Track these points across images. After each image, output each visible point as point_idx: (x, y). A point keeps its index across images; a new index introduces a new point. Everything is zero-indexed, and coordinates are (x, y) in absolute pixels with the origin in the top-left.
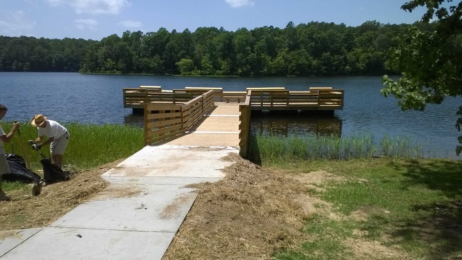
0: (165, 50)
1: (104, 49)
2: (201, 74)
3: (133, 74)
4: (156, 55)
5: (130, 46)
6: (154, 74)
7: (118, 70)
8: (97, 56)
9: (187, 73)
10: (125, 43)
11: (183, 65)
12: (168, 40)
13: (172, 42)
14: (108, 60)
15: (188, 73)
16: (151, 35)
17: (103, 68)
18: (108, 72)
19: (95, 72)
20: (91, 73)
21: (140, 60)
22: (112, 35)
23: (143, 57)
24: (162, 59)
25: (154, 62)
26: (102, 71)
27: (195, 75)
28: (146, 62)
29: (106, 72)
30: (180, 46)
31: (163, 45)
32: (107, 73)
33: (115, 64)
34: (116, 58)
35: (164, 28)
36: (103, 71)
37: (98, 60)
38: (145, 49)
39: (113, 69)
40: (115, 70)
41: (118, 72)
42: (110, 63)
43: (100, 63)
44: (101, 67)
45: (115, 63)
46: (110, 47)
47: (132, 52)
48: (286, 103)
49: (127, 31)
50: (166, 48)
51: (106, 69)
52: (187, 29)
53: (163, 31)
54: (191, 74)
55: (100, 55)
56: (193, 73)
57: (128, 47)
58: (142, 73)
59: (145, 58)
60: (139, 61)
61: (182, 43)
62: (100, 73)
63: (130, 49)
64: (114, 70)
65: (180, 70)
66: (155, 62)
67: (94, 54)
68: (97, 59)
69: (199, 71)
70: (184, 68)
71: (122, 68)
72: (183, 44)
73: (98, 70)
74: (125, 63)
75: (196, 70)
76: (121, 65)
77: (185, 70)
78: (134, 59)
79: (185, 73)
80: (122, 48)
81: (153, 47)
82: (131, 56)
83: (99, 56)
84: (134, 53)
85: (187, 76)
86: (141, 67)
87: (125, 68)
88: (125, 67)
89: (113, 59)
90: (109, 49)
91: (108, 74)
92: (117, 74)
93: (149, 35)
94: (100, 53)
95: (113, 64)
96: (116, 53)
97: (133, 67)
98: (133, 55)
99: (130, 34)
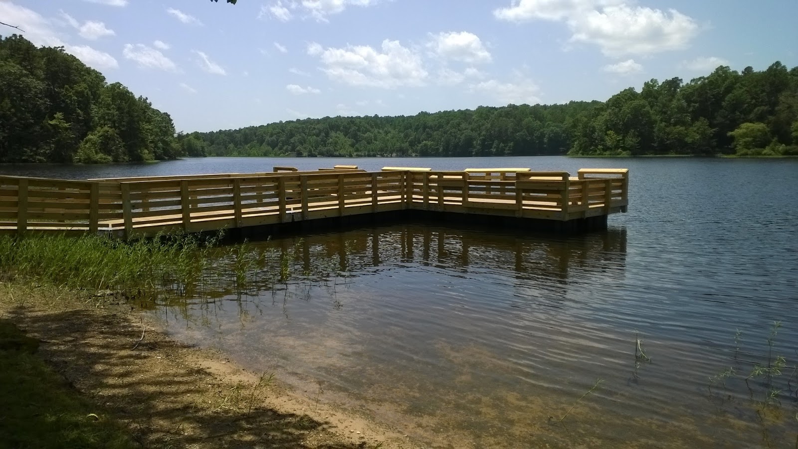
0: (721, 107)
1: (605, 115)
2: (786, 153)
3: (651, 156)
4: (702, 118)
5: (652, 107)
6: (693, 155)
7: (624, 149)
8: (594, 127)
9: (749, 152)
10: (642, 102)
11: (745, 135)
12: (729, 90)
13: (737, 92)
14: (609, 132)
15: (753, 150)
16: (699, 83)
17: (600, 147)
18: (608, 153)
19: (588, 154)
20: (581, 156)
21: (668, 130)
22: (625, 90)
23: (675, 125)
24: (711, 126)
25: (695, 132)
26: (598, 152)
27: (770, 155)
28: (679, 133)
29: (605, 153)
30: (755, 99)
31: (718, 100)
32: (605, 155)
33: (621, 140)
34: (622, 128)
35: (726, 67)
36: (599, 152)
37: (595, 134)
38: (681, 110)
39: (617, 147)
40: (620, 150)
41: (624, 152)
42: (611, 138)
43: (596, 139)
44: (596, 146)
45: (621, 138)
46: (617, 110)
47: (654, 117)
49: (652, 81)
50: (723, 104)
51: (606, 149)
52: (778, 63)
53: (722, 74)
54: (759, 154)
55: (598, 125)
56: (767, 150)
57: (648, 108)
58: (668, 154)
59: (678, 126)
60: (665, 133)
61: (763, 91)
62: (595, 155)
63: (651, 112)
64: (618, 150)
65: (736, 147)
66: (698, 133)
67: (590, 124)
68: (593, 131)
69: (782, 147)
70: (745, 142)
71: (632, 146)
72: (765, 94)
73: (591, 150)
74: (638, 136)
75: (775, 145)
76: (631, 140)
77: (747, 146)
78: (655, 130)
79: (745, 151)
80: (637, 112)
81: (697, 105)
82: (651, 123)
83: (597, 127)
84: (658, 118)
85: (751, 158)
86: (668, 142)
87: (637, 146)
88: (637, 143)
89: (617, 132)
90: (615, 114)
91: (606, 156)
92: (623, 156)
93: (696, 83)
94: (598, 123)
95: (618, 139)
96: (625, 121)
97: (653, 144)
98: (656, 121)
99: (658, 84)
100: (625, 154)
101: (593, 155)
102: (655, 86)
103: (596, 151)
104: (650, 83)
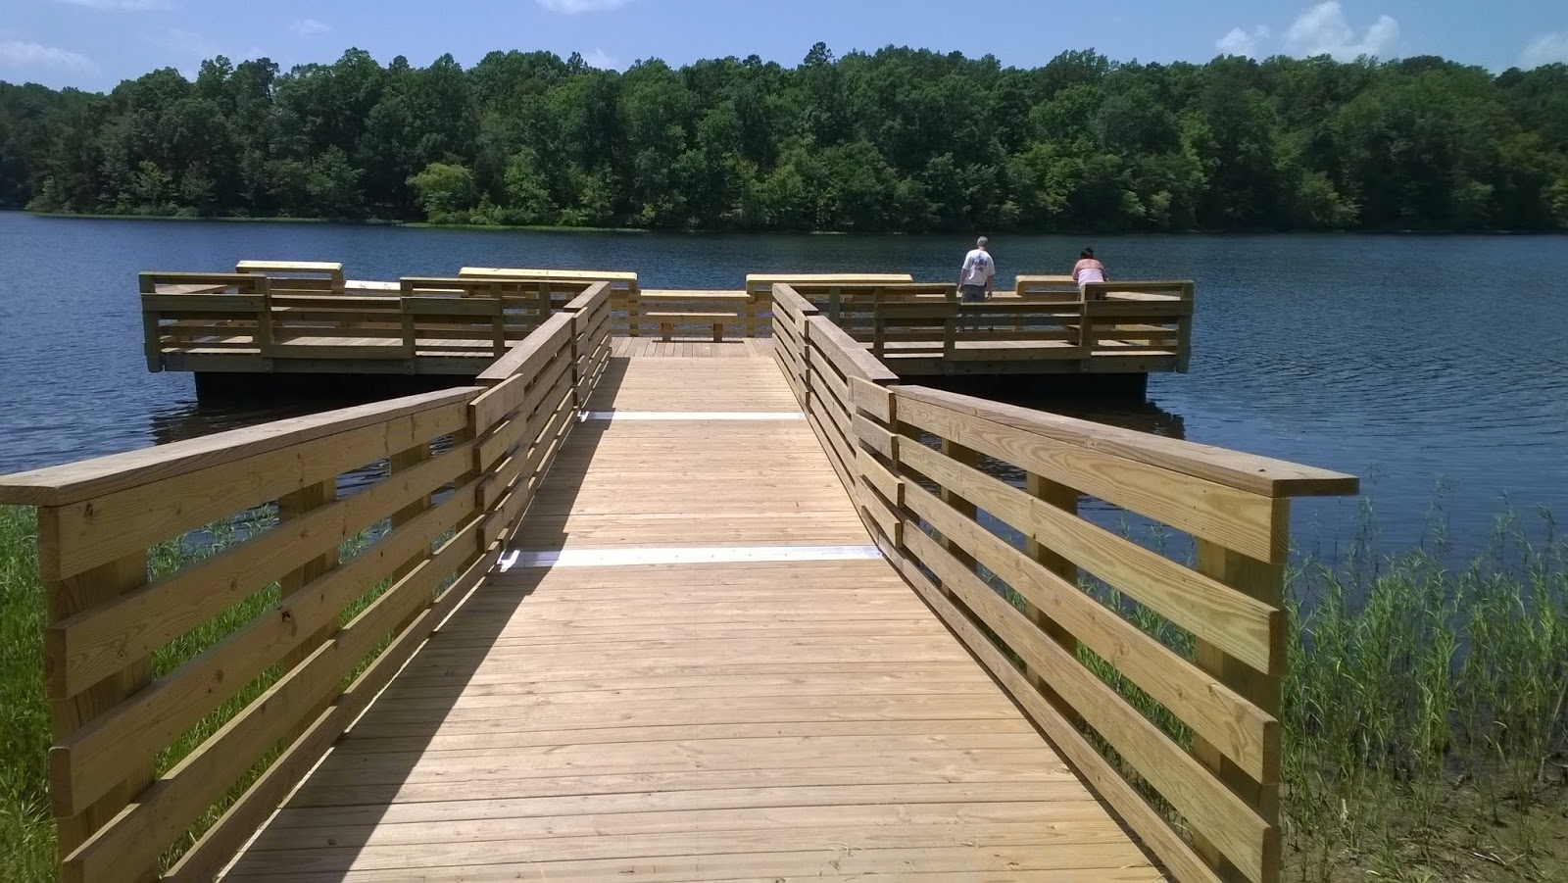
0: (365, 129)
1: (125, 125)
2: (507, 221)
3: (243, 218)
4: (333, 148)
5: (227, 116)
6: (325, 220)
7: (183, 202)
8: (98, 149)
9: (450, 217)
10: (209, 103)
11: (436, 186)
12: (375, 96)
13: (389, 102)
14: (142, 163)
15: (456, 215)
16: (309, 75)
17: (123, 196)
18: (144, 209)
19: (93, 212)
20: (74, 214)
21: (268, 166)
22: (157, 72)
23: (281, 155)
24: (355, 165)
25: (325, 174)
26: (120, 207)
27: (484, 224)
28: (292, 174)
29: (136, 210)
30: (421, 118)
31: (361, 109)
32: (140, 214)
33: (170, 182)
34: (176, 159)
35: (361, 52)
36: (123, 208)
37: (104, 165)
38: (288, 127)
39: (163, 197)
40: (172, 205)
41: (183, 210)
42: (151, 176)
43: (109, 177)
44: (114, 193)
45: (170, 178)
46: (150, 115)
47: (236, 138)
48: (940, 345)
49: (219, 58)
50: (368, 122)
51: (137, 201)
52: (448, 57)
53: (357, 65)
54: (466, 221)
55: (109, 145)
56: (473, 215)
57: (220, 118)
58: (276, 216)
59: (289, 161)
60: (264, 171)
61: (430, 106)
62: (112, 213)
63: (230, 126)
64: (167, 203)
65: (423, 205)
66: (329, 176)
67: (87, 143)
68: (99, 160)
69: (498, 212)
70: (439, 198)
71: (199, 198)
72: (433, 111)
73: (102, 202)
74: (209, 176)
75: (487, 207)
76: (194, 184)
77: (443, 205)
78: (244, 164)
79: (442, 215)
80: (198, 123)
81: (319, 120)
82: (232, 151)
83: (108, 151)
84: (245, 139)
85: (454, 228)
86: (273, 191)
87: (213, 197)
88: (210, 191)
89: (161, 164)
90: (147, 124)
91: (142, 217)
92: (181, 218)
93: (303, 75)
94: (113, 138)
95: (165, 180)
96: (175, 141)
97: (242, 194)
98: (241, 148)
99: (231, 68)
100: (184, 213)
101: (105, 213)
102: (226, 72)
103: (114, 205)
104: (215, 63)
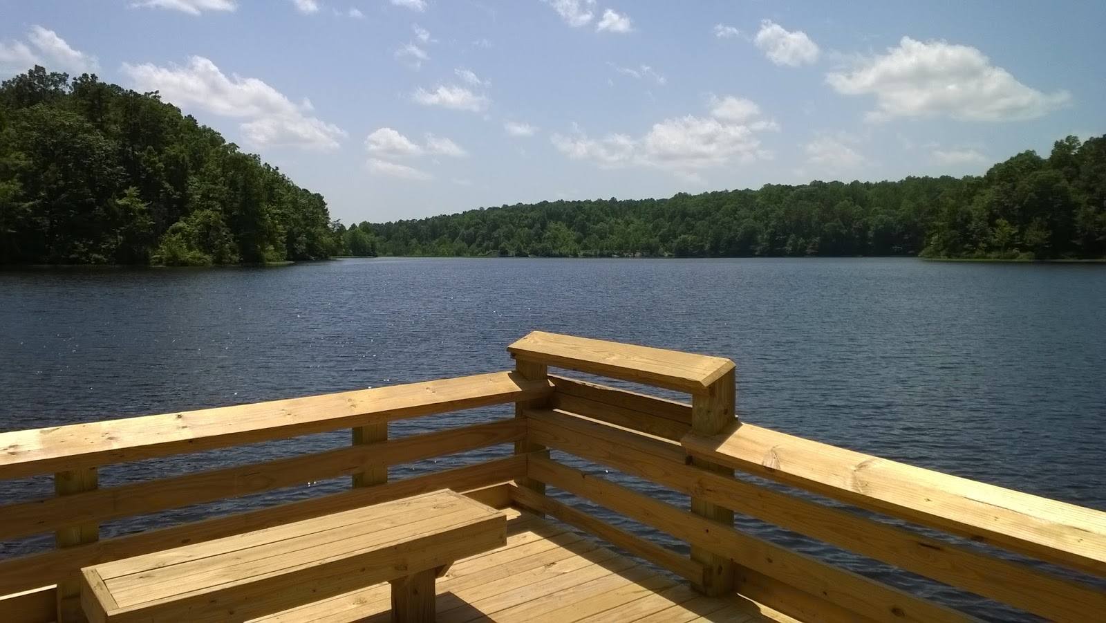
1: (989, 195)
3: (1072, 260)
5: (1070, 180)
7: (1023, 249)
8: (969, 214)
10: (1056, 173)
14: (998, 221)
17: (981, 245)
18: (994, 254)
19: (958, 257)
20: (946, 259)
21: (1100, 218)
22: (1020, 155)
29: (989, 255)
32: (989, 258)
33: (1016, 234)
34: (1022, 217)
36: (979, 254)
37: (971, 223)
39: (1010, 245)
40: (1015, 251)
41: (1022, 255)
42: (1003, 230)
43: (973, 232)
44: (975, 243)
45: (1017, 231)
46: (1009, 186)
47: (1074, 198)
49: (1068, 139)
51: (991, 248)
55: (976, 210)
57: (1064, 183)
58: (1101, 258)
60: (1096, 223)
62: (972, 258)
63: (1071, 188)
64: (1012, 250)
67: (961, 209)
68: (968, 220)
71: (1037, 245)
73: (966, 250)
74: (1047, 229)
76: (1034, 235)
78: (1079, 217)
80: (1045, 188)
82: (1070, 207)
83: (975, 214)
84: (1083, 198)
86: (1101, 238)
87: (1046, 244)
88: (1046, 239)
89: (1012, 221)
90: (1006, 192)
91: (992, 260)
92: (1021, 260)
94: (978, 206)
95: (1013, 232)
96: (1024, 204)
97: (1074, 241)
98: (1078, 205)
99: (1079, 144)
100: (1023, 257)
101: (969, 258)
102: (1074, 148)
103: (973, 252)
104: (1065, 143)
